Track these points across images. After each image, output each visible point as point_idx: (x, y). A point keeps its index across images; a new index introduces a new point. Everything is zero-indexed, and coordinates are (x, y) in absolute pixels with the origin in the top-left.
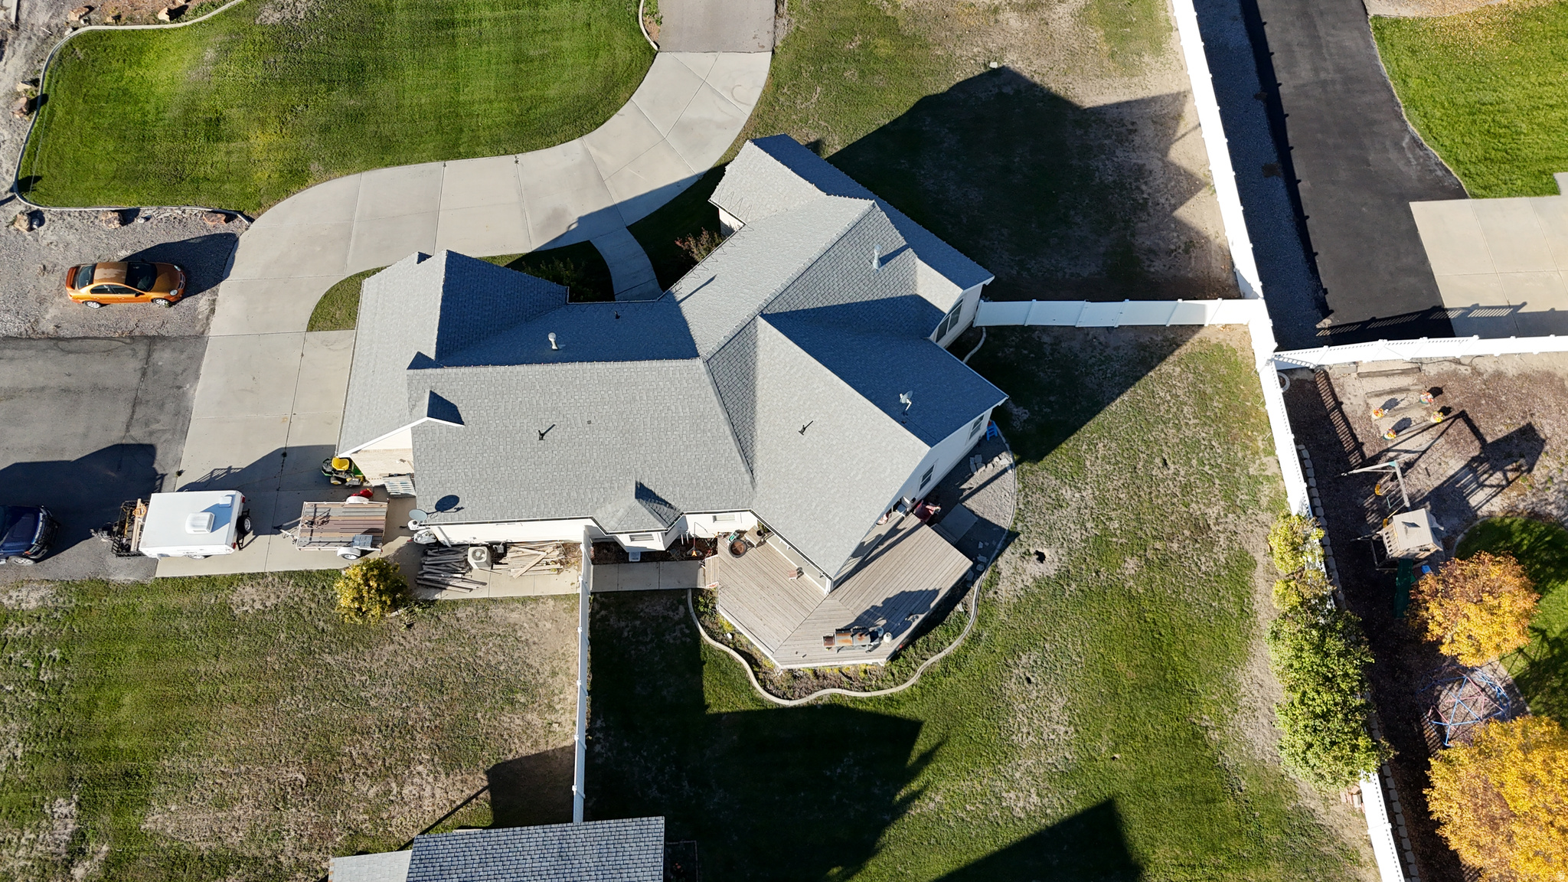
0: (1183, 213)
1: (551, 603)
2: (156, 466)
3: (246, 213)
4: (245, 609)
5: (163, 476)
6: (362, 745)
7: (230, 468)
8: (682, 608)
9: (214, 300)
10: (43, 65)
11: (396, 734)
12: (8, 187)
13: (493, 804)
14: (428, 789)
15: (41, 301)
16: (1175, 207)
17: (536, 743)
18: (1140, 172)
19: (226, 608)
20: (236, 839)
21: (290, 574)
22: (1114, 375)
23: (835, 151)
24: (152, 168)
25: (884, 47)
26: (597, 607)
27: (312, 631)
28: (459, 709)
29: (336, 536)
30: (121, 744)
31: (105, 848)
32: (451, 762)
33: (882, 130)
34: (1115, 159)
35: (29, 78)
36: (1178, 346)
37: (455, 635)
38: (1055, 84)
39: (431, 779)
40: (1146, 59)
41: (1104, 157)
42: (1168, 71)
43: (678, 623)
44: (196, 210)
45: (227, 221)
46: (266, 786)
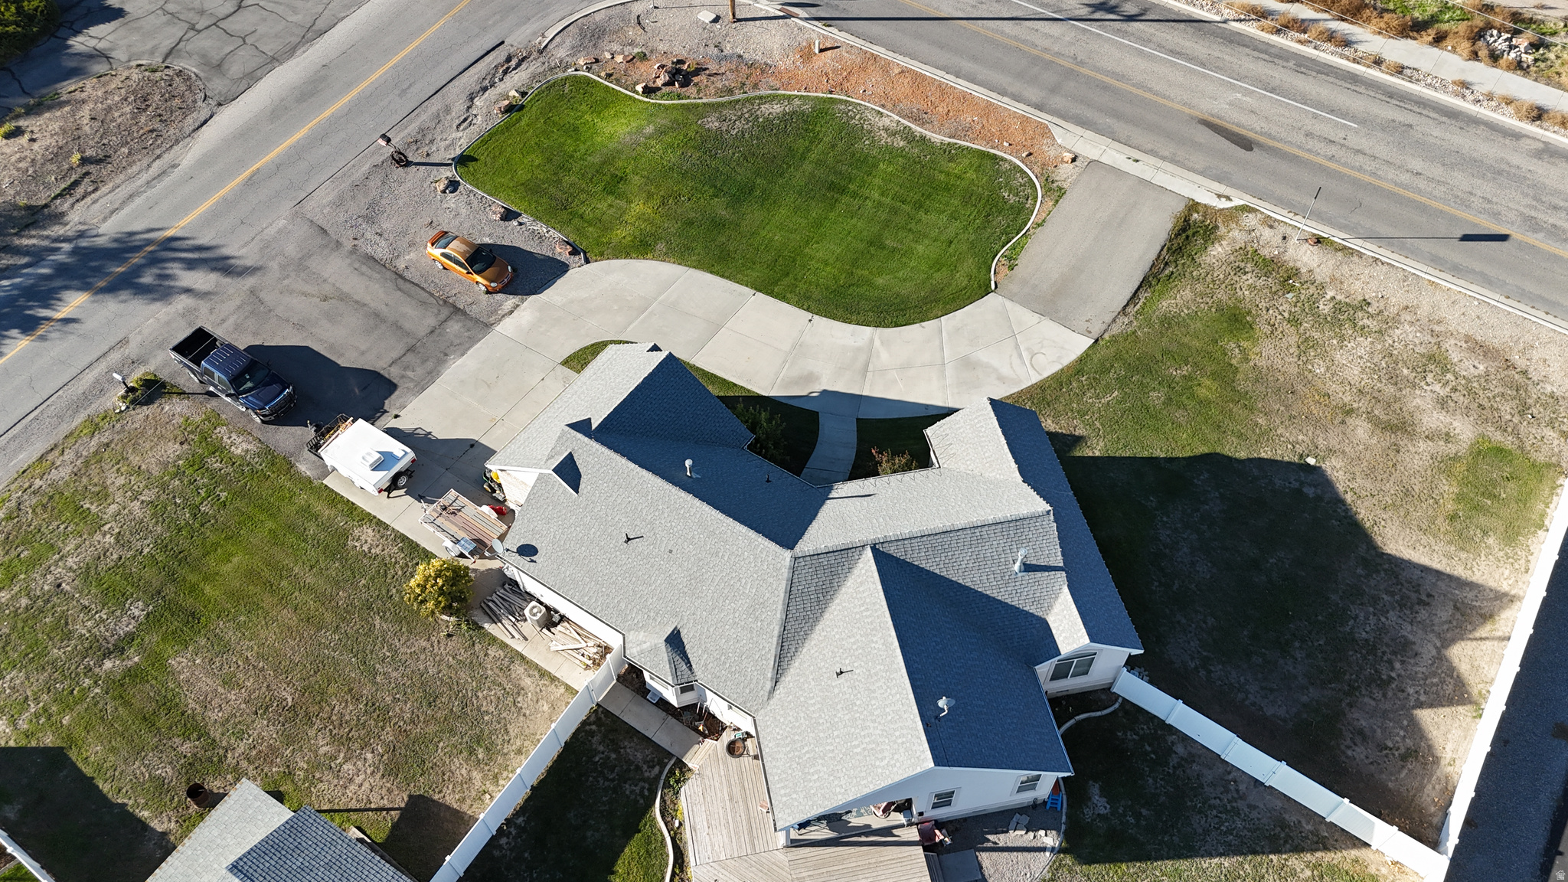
0: (1427, 717)
1: (562, 690)
2: (387, 402)
3: (588, 255)
4: (356, 544)
5: (386, 411)
6: (346, 706)
7: (430, 433)
8: (657, 769)
9: (518, 306)
10: (538, 85)
11: (375, 715)
12: (452, 156)
13: (395, 826)
14: (362, 777)
15: (412, 244)
16: (1421, 705)
17: (463, 800)
18: (1404, 648)
19: (345, 535)
20: (215, 715)
21: (404, 538)
22: (1229, 832)
23: (1091, 454)
24: (552, 190)
25: (1207, 389)
26: (593, 718)
27: (384, 592)
28: (432, 728)
29: (453, 529)
30: (208, 589)
31: (136, 659)
32: (392, 769)
33: (1152, 461)
34: (1383, 619)
35: (522, 90)
36: (1326, 849)
37: (474, 665)
38: (1364, 513)
39: (369, 772)
40: (1491, 541)
41: (1371, 609)
42: (1508, 566)
43: (644, 780)
44: (557, 235)
45: (570, 253)
46: (264, 689)
